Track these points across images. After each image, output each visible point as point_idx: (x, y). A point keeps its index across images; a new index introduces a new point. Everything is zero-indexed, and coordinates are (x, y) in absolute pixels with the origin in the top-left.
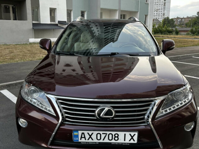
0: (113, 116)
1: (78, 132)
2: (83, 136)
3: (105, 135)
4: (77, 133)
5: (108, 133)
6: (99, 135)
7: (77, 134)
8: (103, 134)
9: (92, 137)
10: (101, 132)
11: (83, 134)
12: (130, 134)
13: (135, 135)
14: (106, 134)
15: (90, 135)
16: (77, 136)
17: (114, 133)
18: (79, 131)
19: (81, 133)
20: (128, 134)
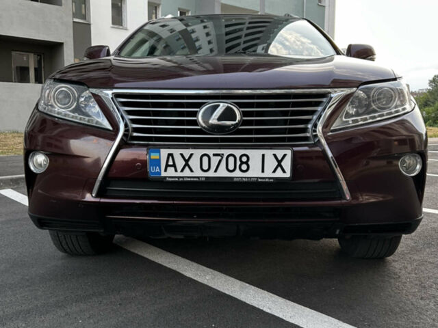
0: (237, 121)
1: (160, 152)
2: (171, 163)
3: (219, 158)
4: (158, 154)
5: (226, 152)
6: (205, 159)
7: (158, 157)
8: (214, 155)
9: (190, 163)
10: (210, 152)
11: (171, 158)
12: (275, 155)
13: (285, 155)
14: (222, 155)
15: (187, 158)
16: (158, 162)
17: (238, 153)
18: (162, 150)
19: (167, 155)
20: (269, 153)
